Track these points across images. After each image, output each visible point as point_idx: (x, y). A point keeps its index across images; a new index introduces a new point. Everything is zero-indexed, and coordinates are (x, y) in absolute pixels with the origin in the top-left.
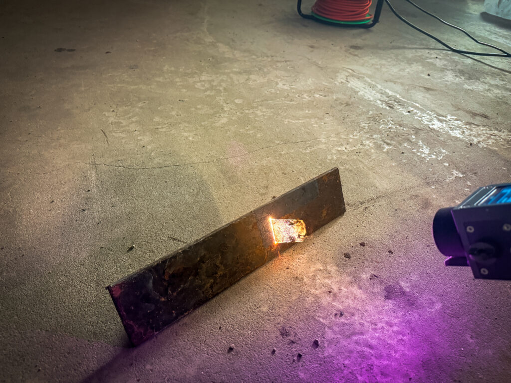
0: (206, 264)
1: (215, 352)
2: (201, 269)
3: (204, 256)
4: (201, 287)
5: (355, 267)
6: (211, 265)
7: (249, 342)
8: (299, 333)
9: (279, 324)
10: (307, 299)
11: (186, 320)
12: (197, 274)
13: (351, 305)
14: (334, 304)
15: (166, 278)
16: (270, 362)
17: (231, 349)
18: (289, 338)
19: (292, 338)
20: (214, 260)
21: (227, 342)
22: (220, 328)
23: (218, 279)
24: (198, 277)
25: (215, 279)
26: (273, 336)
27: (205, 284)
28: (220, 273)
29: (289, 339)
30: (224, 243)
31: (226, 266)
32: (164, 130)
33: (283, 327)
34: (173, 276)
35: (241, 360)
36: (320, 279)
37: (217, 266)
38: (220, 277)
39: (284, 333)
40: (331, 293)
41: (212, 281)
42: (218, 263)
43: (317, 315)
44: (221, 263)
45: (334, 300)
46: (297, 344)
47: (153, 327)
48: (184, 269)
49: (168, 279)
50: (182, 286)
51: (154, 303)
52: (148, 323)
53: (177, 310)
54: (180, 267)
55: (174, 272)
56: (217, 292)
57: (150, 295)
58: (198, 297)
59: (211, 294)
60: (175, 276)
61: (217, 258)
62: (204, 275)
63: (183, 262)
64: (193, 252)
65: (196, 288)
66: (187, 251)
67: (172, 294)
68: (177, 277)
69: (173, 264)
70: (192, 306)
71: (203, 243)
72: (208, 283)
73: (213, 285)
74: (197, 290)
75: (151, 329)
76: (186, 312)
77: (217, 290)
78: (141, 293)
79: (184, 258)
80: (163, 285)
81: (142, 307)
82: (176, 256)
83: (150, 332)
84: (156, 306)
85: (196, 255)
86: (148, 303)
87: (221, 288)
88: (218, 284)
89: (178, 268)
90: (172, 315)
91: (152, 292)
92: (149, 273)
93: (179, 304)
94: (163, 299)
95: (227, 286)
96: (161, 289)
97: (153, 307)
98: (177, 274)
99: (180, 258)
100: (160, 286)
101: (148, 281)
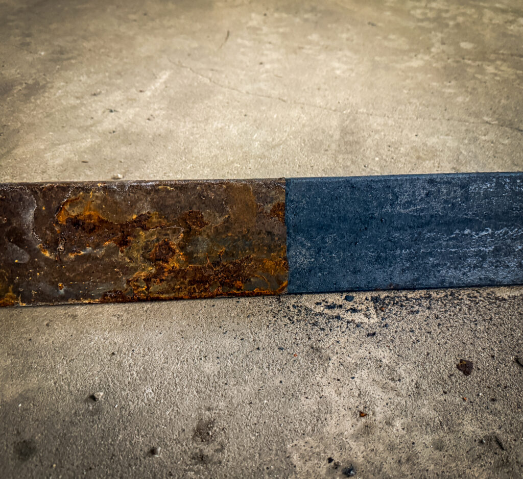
0: (148, 233)
2: (135, 237)
3: (148, 217)
6: (158, 240)
8: (229, 451)
9: (209, 409)
12: (123, 242)
13: (386, 467)
14: (353, 444)
15: (62, 219)
16: (130, 465)
17: (93, 398)
18: (202, 446)
19: (208, 450)
20: (167, 235)
21: (100, 384)
22: (113, 354)
24: (124, 248)
26: (180, 424)
27: (135, 270)
29: (201, 451)
30: (198, 213)
31: (190, 257)
33: (211, 423)
34: (75, 223)
35: (89, 427)
37: (170, 249)
39: (203, 432)
40: (363, 420)
42: (174, 242)
43: (295, 442)
44: (182, 248)
45: (356, 437)
47: (19, 292)
48: (101, 221)
49: (65, 223)
50: (89, 249)
51: (29, 252)
52: (11, 280)
53: (70, 286)
54: (92, 213)
55: (78, 215)
56: (157, 295)
57: (25, 234)
58: (115, 284)
59: (143, 292)
60: (79, 225)
61: (174, 232)
62: (138, 251)
63: (99, 207)
64: (125, 197)
65: (115, 267)
66: (114, 192)
67: (67, 254)
68: (84, 229)
69: (81, 202)
70: (99, 295)
71: (151, 190)
72: (144, 270)
73: (153, 279)
74: (117, 272)
75: (14, 292)
76: (86, 299)
77: (159, 293)
78: (9, 223)
79: (104, 200)
80: (52, 230)
81: (6, 248)
82: (90, 190)
83: (11, 297)
84: (32, 258)
85: (131, 206)
86: (19, 246)
87: (168, 292)
88: (164, 283)
89: (87, 213)
90: (58, 291)
91: (29, 232)
92: (30, 196)
93: (75, 276)
94: (47, 254)
95: (182, 295)
96: (46, 234)
97: (26, 257)
98: (84, 223)
99: (97, 197)
100: (46, 228)
101: (26, 208)
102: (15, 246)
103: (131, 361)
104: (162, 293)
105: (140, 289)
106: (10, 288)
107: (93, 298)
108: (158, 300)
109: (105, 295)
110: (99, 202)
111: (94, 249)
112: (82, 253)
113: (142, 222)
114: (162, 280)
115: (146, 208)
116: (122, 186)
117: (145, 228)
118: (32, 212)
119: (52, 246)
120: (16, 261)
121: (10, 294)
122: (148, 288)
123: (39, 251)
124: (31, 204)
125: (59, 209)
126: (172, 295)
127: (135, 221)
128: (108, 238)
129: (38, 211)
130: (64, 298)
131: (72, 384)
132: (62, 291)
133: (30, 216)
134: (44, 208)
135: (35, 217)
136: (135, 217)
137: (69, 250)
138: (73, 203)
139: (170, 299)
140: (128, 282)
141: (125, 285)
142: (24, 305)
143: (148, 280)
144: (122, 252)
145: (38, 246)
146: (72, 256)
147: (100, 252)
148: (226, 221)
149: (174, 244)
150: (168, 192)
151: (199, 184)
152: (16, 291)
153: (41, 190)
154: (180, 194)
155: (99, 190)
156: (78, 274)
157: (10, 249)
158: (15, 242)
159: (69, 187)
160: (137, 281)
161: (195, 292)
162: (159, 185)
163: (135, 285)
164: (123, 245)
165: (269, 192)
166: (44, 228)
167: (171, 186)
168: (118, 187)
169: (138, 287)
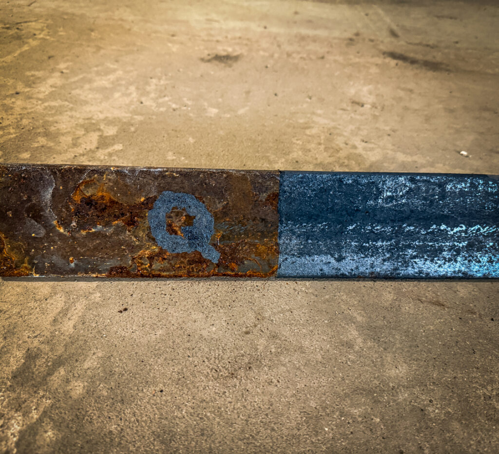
12: (132, 222)
15: (77, 198)
20: (170, 217)
24: (131, 228)
34: (89, 202)
41: (155, 249)
42: (177, 224)
47: (34, 263)
49: (79, 202)
50: (99, 227)
51: (45, 227)
53: (79, 260)
54: (105, 194)
55: (92, 196)
56: (158, 273)
57: (43, 210)
59: (146, 269)
64: (135, 181)
65: (122, 245)
66: (126, 176)
67: (79, 230)
68: (96, 208)
70: (107, 270)
71: (159, 176)
72: (148, 248)
73: (156, 258)
74: (124, 250)
75: (29, 264)
76: (94, 273)
77: (160, 270)
78: (29, 199)
82: (104, 173)
83: (26, 268)
84: (47, 234)
87: (168, 270)
91: (47, 209)
93: (84, 251)
94: (62, 230)
95: (180, 273)
97: (42, 232)
98: (96, 203)
99: (110, 180)
101: (45, 187)
102: (33, 221)
104: (163, 271)
105: (144, 266)
106: (26, 259)
107: (100, 272)
108: (157, 277)
109: (112, 269)
110: (111, 184)
111: (104, 227)
112: (93, 230)
113: (149, 206)
114: (163, 259)
115: (153, 192)
116: (133, 170)
118: (51, 190)
119: (65, 224)
120: (33, 235)
121: (26, 265)
123: (54, 227)
124: (50, 184)
125: (76, 188)
126: (172, 273)
127: (143, 203)
128: (117, 217)
129: (56, 189)
130: (74, 271)
132: (73, 265)
133: (48, 194)
134: (61, 188)
135: (53, 196)
136: (142, 199)
137: (81, 226)
138: (87, 184)
139: (170, 277)
140: (133, 259)
141: (130, 262)
142: (37, 276)
143: (151, 258)
144: (129, 231)
145: (54, 222)
146: (84, 233)
147: (109, 231)
148: (224, 207)
149: (177, 226)
150: (174, 178)
151: (202, 172)
152: (31, 263)
153: (60, 171)
155: (112, 173)
156: (88, 250)
157: (28, 224)
159: (85, 169)
160: (141, 258)
161: (193, 271)
162: (167, 171)
163: (139, 263)
164: (131, 225)
165: (265, 183)
167: (177, 172)
168: (129, 171)
169: (142, 264)
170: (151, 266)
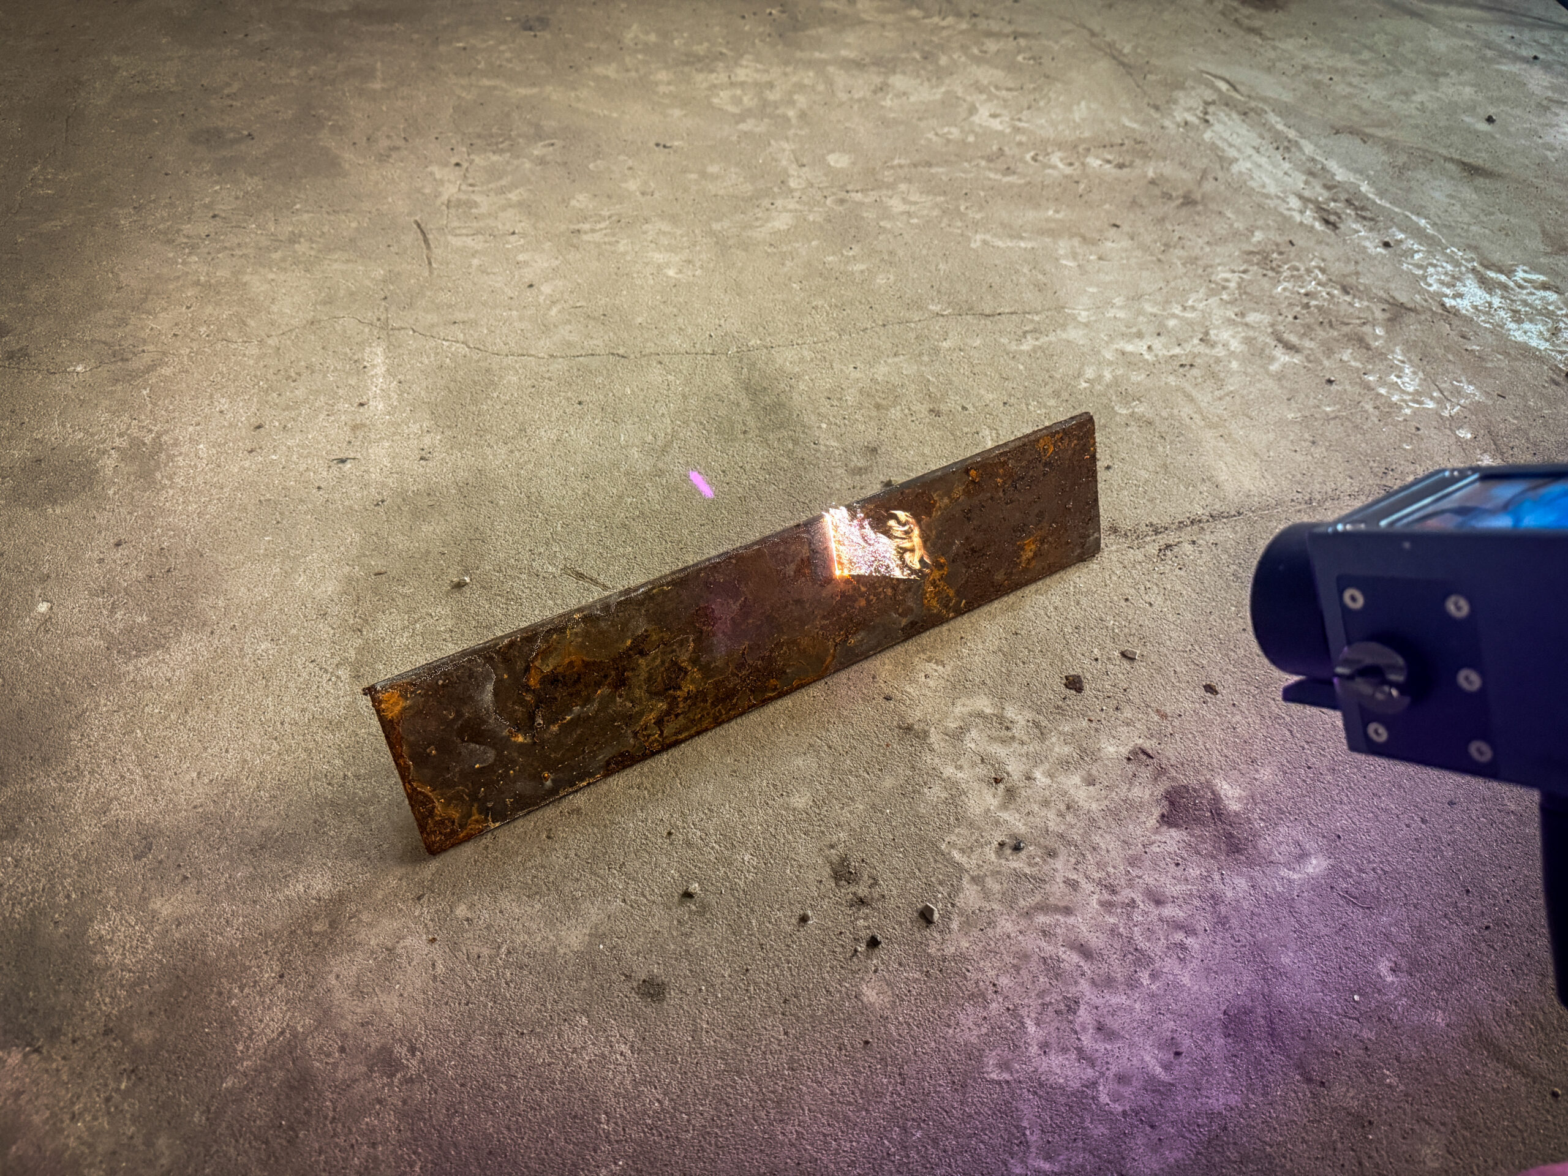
0: (649, 658)
1: (645, 896)
2: (633, 669)
3: (646, 637)
4: (629, 719)
5: (1090, 721)
6: (663, 662)
7: (742, 883)
8: (884, 880)
9: (832, 847)
10: (926, 790)
11: (580, 800)
12: (621, 682)
13: (1052, 825)
14: (1005, 815)
15: (533, 682)
16: (788, 946)
17: (688, 895)
18: (852, 889)
19: (862, 890)
20: (673, 651)
21: (681, 876)
22: (670, 834)
23: (681, 705)
24: (623, 691)
25: (673, 702)
26: (811, 876)
27: (641, 714)
28: (688, 687)
29: (855, 894)
30: (707, 608)
31: (707, 671)
32: (597, 237)
33: (844, 860)
34: (553, 680)
35: (709, 930)
36: (975, 740)
37: (680, 669)
38: (686, 699)
39: (843, 873)
40: (1001, 786)
41: (662, 706)
42: (684, 658)
43: (947, 840)
44: (694, 661)
45: (1004, 806)
46: (873, 909)
47: (488, 809)
48: (586, 665)
49: (538, 686)
50: (576, 709)
51: (493, 746)
52: (474, 797)
53: (557, 770)
54: (573, 658)
55: (555, 669)
56: (674, 738)
57: (485, 722)
58: (618, 743)
59: (656, 740)
60: (558, 681)
61: (681, 645)
62: (640, 687)
63: (582, 646)
64: (613, 621)
65: (615, 721)
66: (598, 618)
67: (548, 727)
68: (565, 684)
69: (555, 649)
70: (601, 767)
71: (645, 599)
72: (652, 710)
73: (666, 719)
74: (619, 726)
75: (480, 813)
76: (583, 780)
77: (676, 734)
78: (459, 715)
79: (586, 634)
80: (522, 702)
81: (460, 753)
82: (565, 628)
83: (477, 821)
84: (499, 754)
85: (622, 630)
86: (477, 743)
87: (687, 729)
88: (681, 718)
89: (567, 661)
90: (543, 784)
91: (490, 717)
92: (484, 665)
93: (563, 755)
94: (520, 739)
95: (704, 725)
96: (515, 711)
97: (491, 755)
98: (564, 677)
99: (576, 634)
100: (514, 704)
101: (480, 687)
102: (472, 745)
103: (699, 833)
104: (680, 733)
105: (653, 738)
106: (474, 810)
107: (592, 775)
108: (676, 743)
109: (608, 763)
110: (580, 640)
111: (583, 706)
112: (568, 718)
113: (639, 648)
114: (677, 716)
115: (641, 626)
116: (606, 607)
117: (642, 653)
118: (490, 687)
119: (527, 724)
120: (477, 766)
121: (475, 817)
122: (662, 732)
123: (508, 738)
124: (487, 678)
125: (527, 669)
126: (693, 731)
127: (630, 649)
128: (598, 685)
129: (499, 682)
130: (554, 791)
131: (647, 894)
132: (549, 783)
133: (487, 695)
134: (506, 676)
135: (496, 693)
136: (629, 642)
137: (549, 722)
138: (545, 654)
139: (692, 737)
140: (635, 734)
141: (632, 741)
142: (497, 825)
143: (659, 722)
144: (620, 696)
145: (505, 733)
146: (555, 728)
147: (591, 709)
148: (742, 606)
149: (684, 661)
150: (665, 593)
151: (701, 569)
152: (484, 811)
153: (498, 652)
154: (680, 592)
155: (578, 623)
156: (568, 750)
157: (464, 751)
158: (471, 740)
159: (536, 634)
160: (646, 729)
161: (721, 714)
162: (653, 588)
163: (644, 736)
164: (621, 686)
165: (788, 549)
166: (509, 704)
167: (668, 584)
168: (602, 610)
169: (649, 736)
170: (661, 735)
